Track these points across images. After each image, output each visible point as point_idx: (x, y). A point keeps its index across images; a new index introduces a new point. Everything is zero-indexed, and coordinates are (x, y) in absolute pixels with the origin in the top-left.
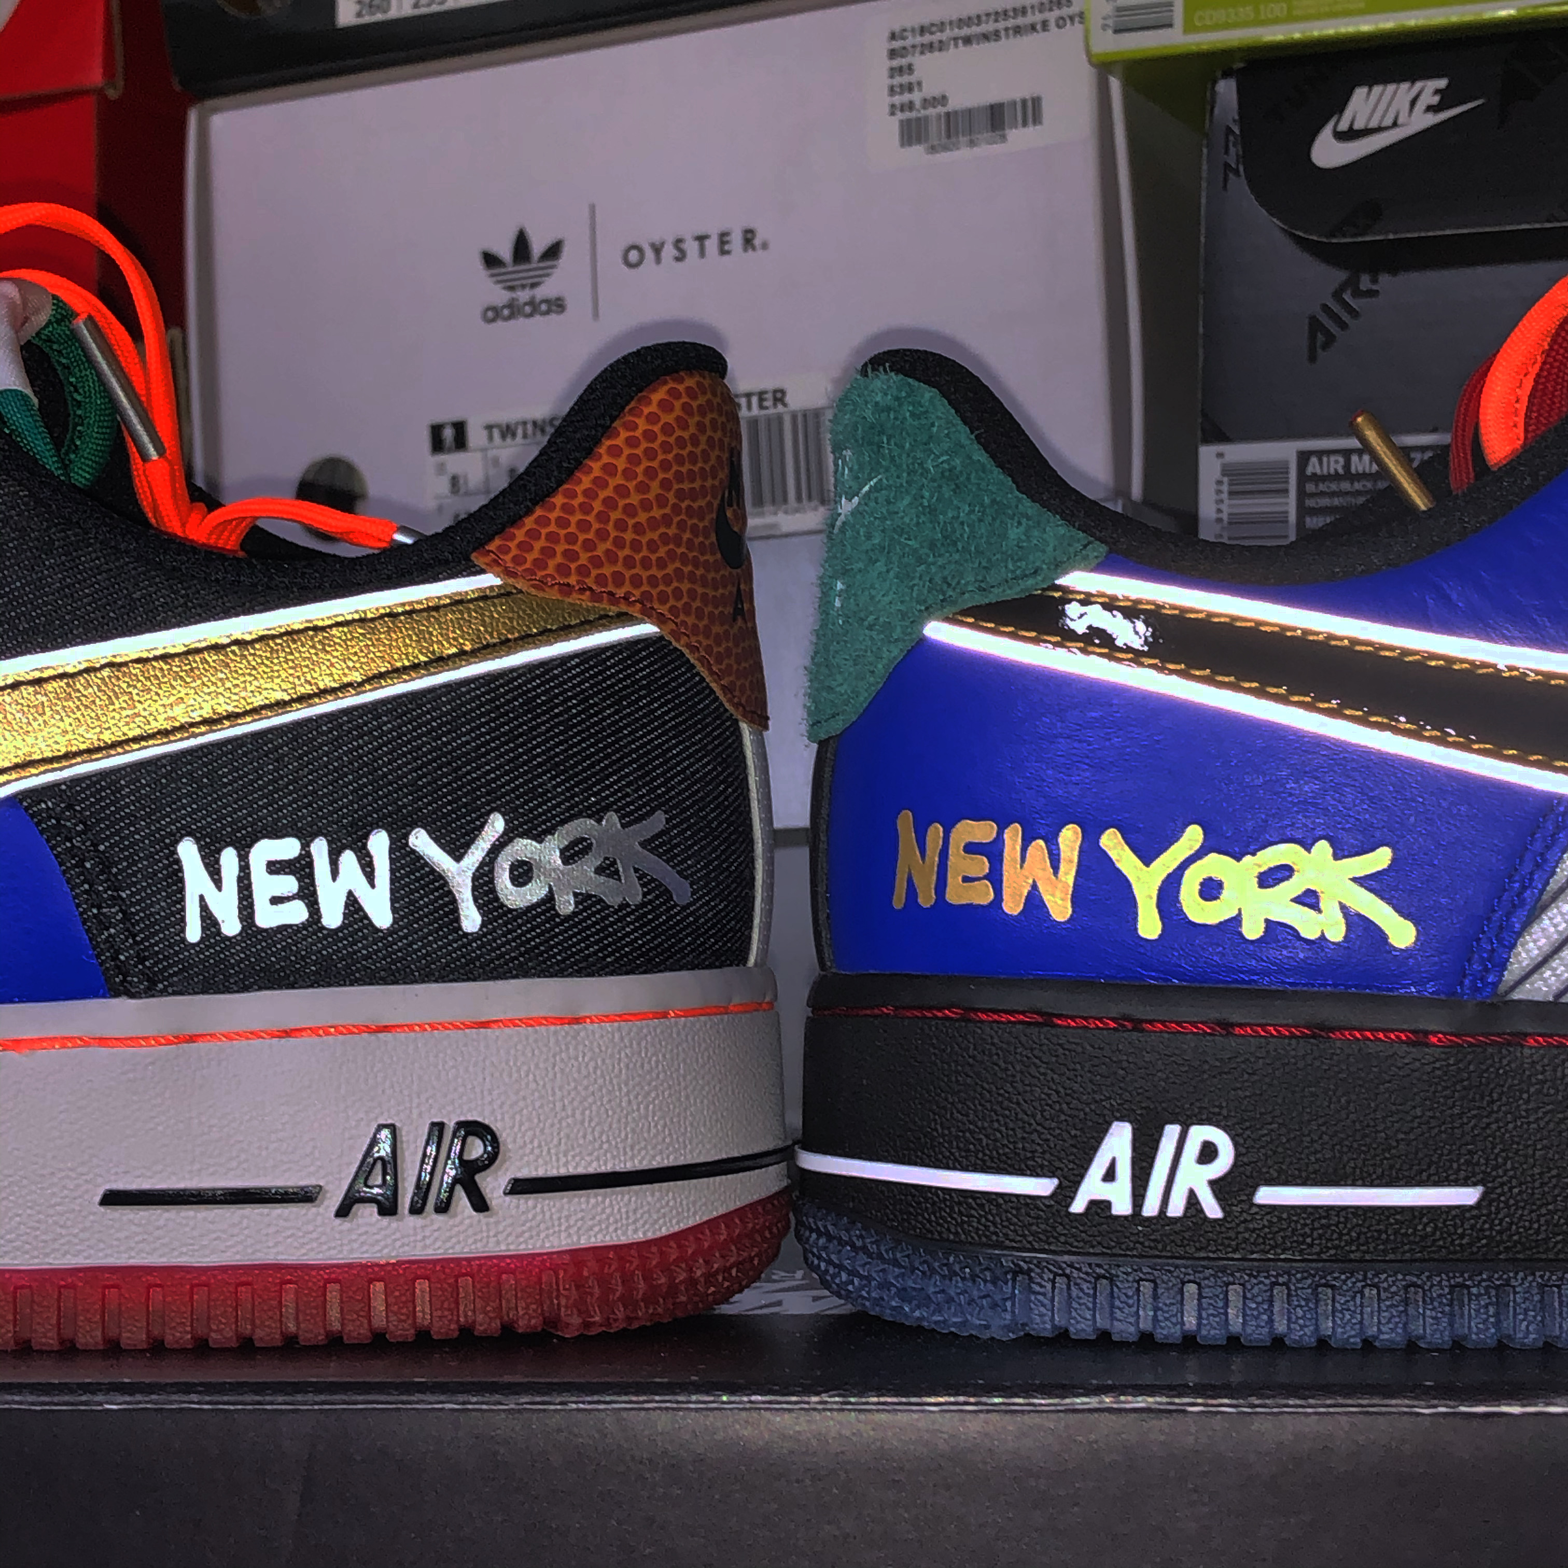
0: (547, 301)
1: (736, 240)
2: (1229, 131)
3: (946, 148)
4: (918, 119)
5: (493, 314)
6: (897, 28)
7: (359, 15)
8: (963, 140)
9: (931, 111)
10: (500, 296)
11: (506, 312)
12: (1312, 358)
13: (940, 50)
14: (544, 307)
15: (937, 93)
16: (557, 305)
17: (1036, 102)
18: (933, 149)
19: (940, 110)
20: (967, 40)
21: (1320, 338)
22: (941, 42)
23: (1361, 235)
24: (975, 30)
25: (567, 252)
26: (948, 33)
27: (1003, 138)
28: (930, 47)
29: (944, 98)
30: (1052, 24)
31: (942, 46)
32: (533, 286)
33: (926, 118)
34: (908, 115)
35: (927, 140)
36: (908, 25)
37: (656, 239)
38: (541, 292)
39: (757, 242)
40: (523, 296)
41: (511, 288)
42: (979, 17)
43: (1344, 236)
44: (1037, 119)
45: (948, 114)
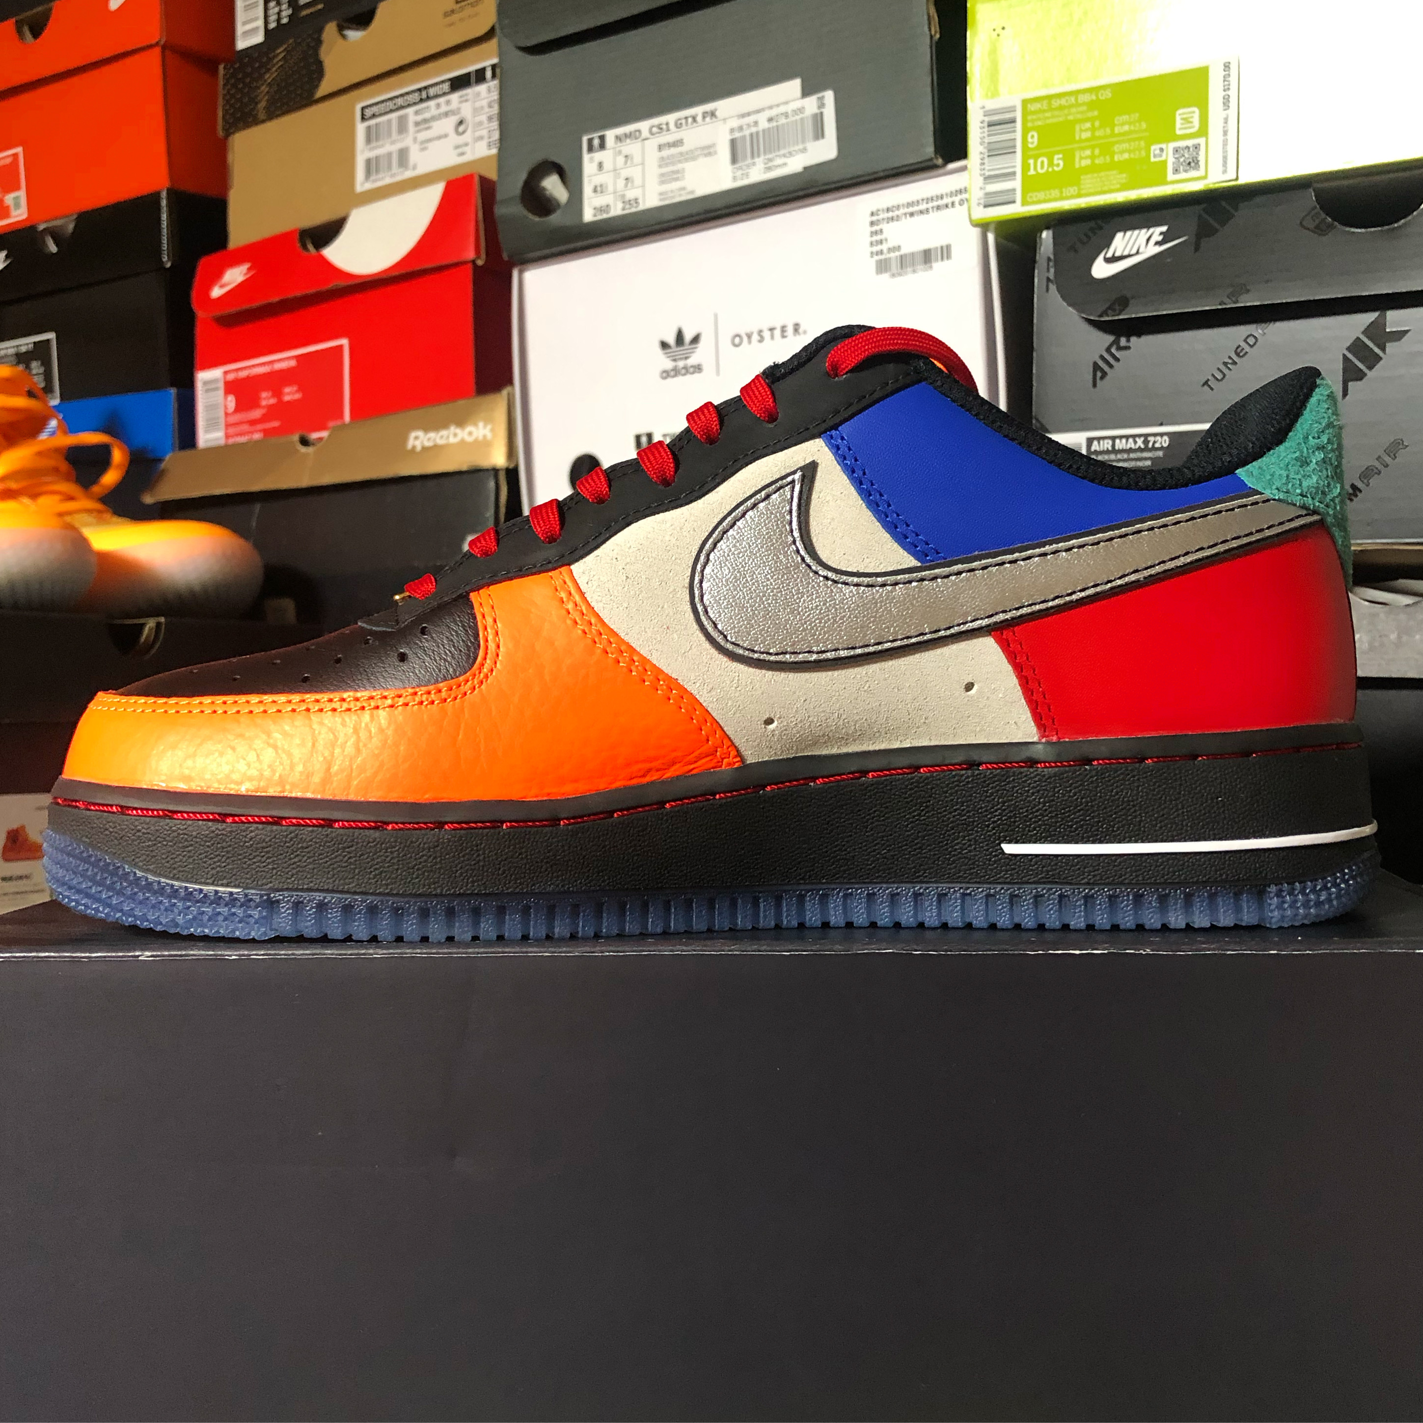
0: (692, 366)
1: (790, 330)
2: (1049, 259)
3: (900, 275)
4: (886, 260)
5: (666, 374)
6: (874, 210)
7: (595, 215)
8: (909, 269)
9: (892, 255)
10: (669, 365)
11: (672, 373)
12: (1095, 385)
13: (897, 220)
14: (691, 370)
15: (896, 245)
16: (698, 368)
17: (948, 247)
18: (893, 275)
19: (897, 254)
20: (912, 214)
21: (1099, 374)
22: (898, 216)
23: (1119, 314)
24: (916, 209)
25: (703, 339)
26: (902, 211)
27: (931, 267)
28: (892, 219)
29: (899, 247)
30: (957, 204)
31: (898, 218)
32: (686, 358)
33: (890, 259)
34: (880, 257)
35: (890, 270)
36: (880, 207)
37: (748, 331)
38: (691, 361)
39: (801, 330)
40: (681, 364)
41: (675, 360)
42: (918, 202)
43: (1108, 316)
44: (949, 257)
45: (901, 256)
